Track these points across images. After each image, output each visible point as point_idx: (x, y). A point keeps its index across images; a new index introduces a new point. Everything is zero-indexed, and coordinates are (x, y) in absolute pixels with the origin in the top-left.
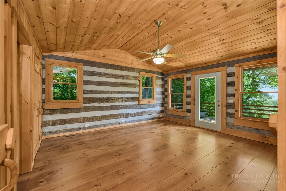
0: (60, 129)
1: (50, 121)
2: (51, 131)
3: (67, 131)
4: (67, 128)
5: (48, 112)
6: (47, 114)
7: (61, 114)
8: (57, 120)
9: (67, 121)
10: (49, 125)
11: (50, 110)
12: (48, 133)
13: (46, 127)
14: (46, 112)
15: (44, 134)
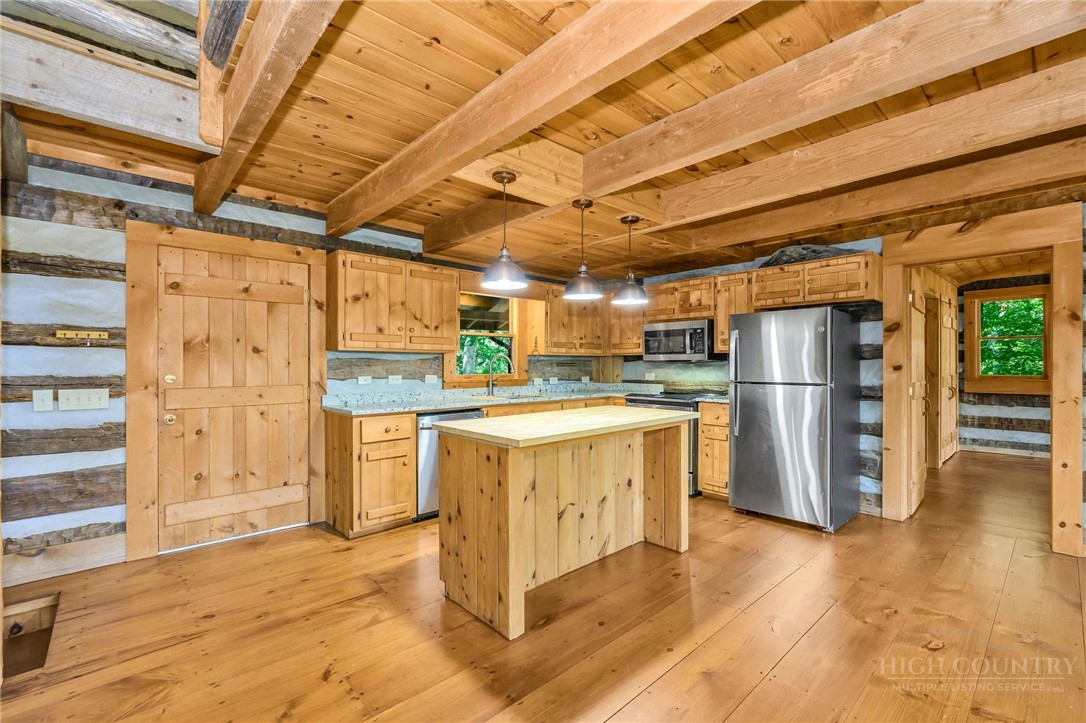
0: (998, 439)
1: (973, 418)
2: (976, 437)
3: (1014, 445)
4: (1016, 440)
5: (971, 399)
6: (969, 402)
7: (1000, 405)
8: (989, 418)
9: (1014, 423)
10: (973, 425)
11: (974, 394)
12: (971, 442)
13: (967, 429)
14: (965, 398)
15: (963, 441)
